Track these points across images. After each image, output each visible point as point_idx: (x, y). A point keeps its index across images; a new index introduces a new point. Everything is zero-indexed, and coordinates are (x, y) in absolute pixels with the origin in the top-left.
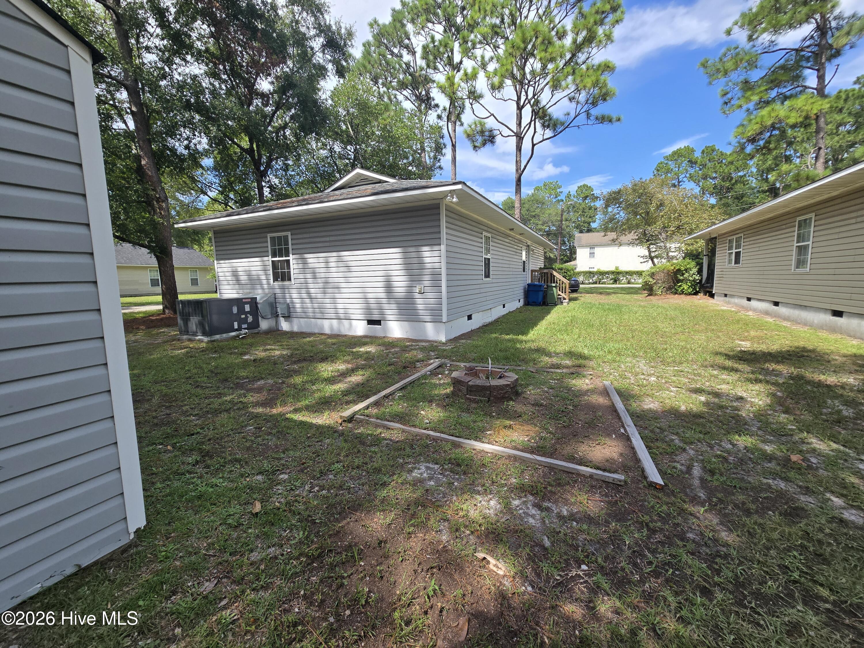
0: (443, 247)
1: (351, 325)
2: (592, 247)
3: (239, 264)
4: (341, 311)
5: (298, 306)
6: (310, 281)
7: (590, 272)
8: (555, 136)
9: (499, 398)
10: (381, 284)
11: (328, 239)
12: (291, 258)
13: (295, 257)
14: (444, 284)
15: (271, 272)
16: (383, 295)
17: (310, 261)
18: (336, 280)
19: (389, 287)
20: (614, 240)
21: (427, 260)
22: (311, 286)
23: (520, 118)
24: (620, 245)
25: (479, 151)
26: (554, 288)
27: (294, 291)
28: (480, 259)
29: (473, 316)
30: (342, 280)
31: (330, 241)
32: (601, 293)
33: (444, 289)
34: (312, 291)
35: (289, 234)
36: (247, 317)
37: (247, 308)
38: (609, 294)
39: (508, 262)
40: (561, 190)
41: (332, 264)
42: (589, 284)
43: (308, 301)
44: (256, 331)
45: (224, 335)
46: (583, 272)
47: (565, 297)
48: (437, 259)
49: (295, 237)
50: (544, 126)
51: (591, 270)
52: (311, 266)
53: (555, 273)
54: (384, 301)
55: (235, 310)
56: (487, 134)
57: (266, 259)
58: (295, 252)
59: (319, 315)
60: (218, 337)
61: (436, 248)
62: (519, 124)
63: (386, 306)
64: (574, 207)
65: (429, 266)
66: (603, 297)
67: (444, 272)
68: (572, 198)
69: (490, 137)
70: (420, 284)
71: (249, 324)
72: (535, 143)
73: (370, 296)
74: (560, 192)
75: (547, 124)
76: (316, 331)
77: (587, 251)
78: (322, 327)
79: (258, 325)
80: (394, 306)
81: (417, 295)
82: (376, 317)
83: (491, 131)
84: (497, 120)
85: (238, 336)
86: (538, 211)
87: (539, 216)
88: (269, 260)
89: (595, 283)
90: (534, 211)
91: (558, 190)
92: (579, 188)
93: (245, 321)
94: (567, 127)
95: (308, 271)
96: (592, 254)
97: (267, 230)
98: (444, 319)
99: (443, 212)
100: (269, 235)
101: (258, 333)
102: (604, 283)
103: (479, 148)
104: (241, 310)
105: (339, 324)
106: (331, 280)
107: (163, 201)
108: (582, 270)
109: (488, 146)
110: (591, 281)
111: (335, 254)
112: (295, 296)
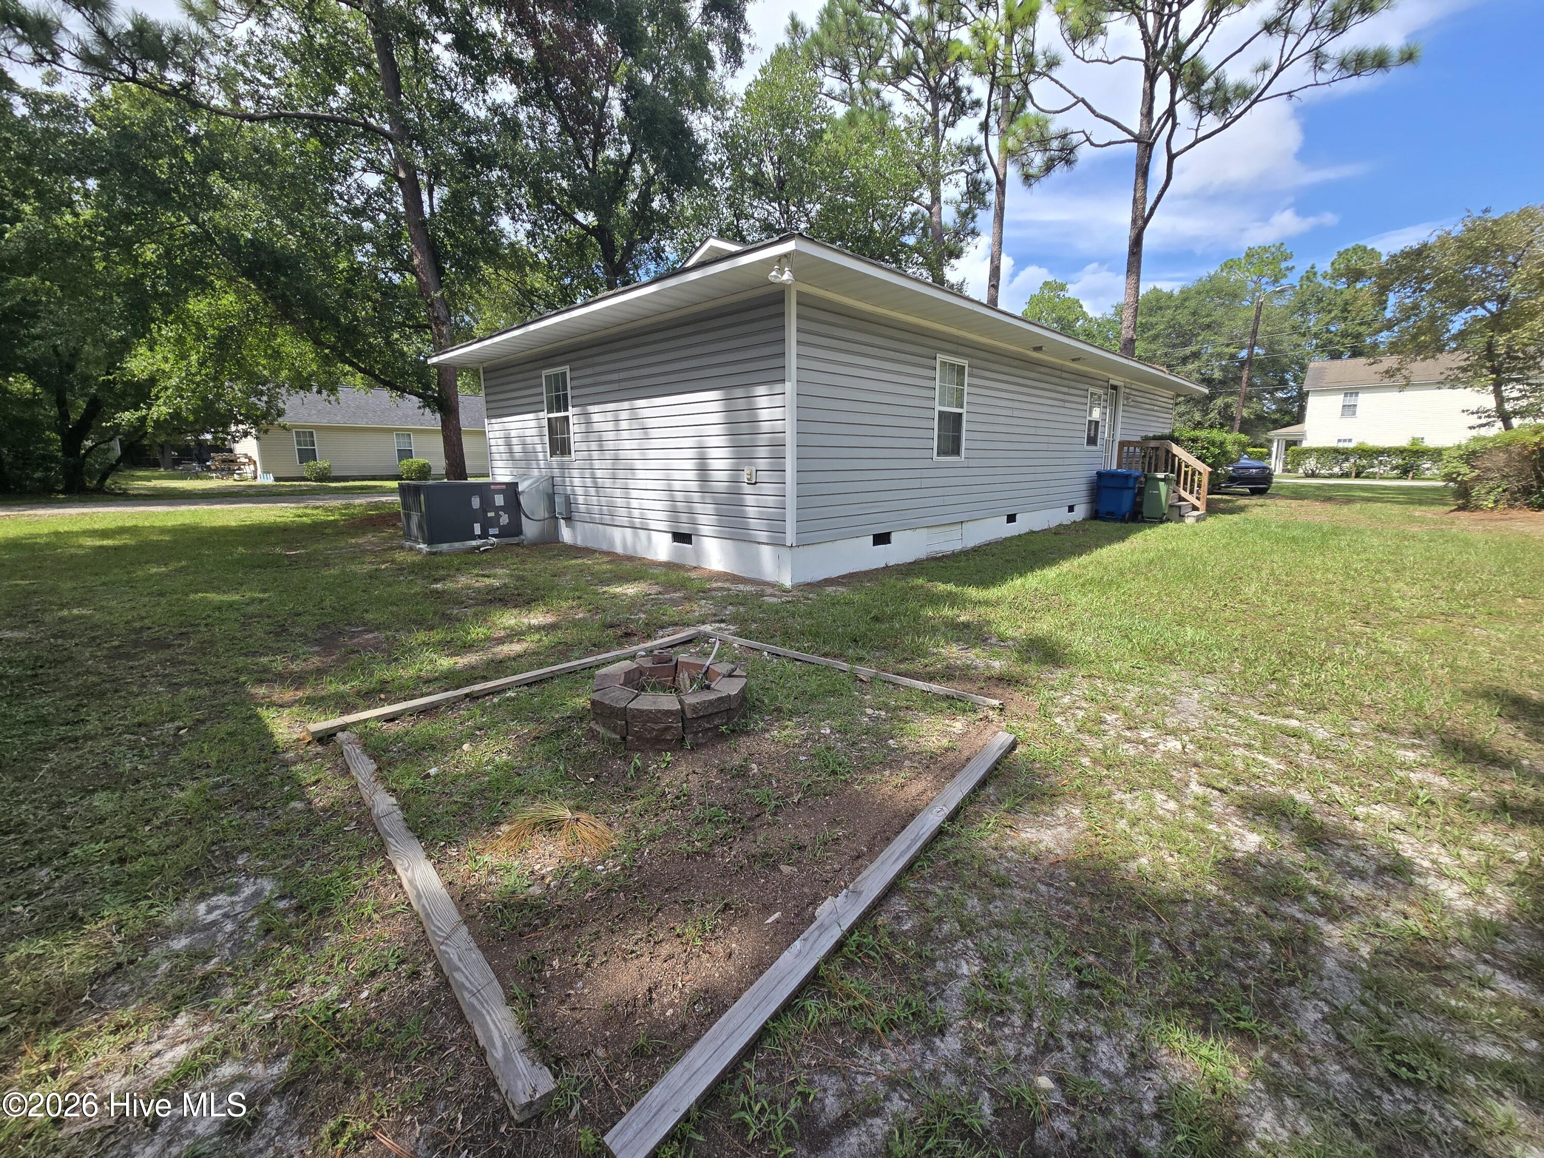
0: (789, 387)
1: (649, 539)
2: (1351, 392)
3: (513, 426)
4: (636, 513)
5: (581, 500)
6: (595, 455)
7: (1336, 451)
8: (1225, 126)
9: (648, 740)
10: (690, 464)
11: (615, 376)
12: (571, 411)
13: (576, 410)
14: (790, 465)
15: (547, 439)
16: (694, 486)
17: (595, 418)
18: (629, 454)
19: (703, 470)
20: (1390, 373)
21: (764, 414)
22: (597, 464)
23: (1149, 98)
24: (1408, 384)
25: (1036, 186)
26: (1162, 484)
27: (575, 473)
28: (928, 413)
29: (894, 537)
30: (636, 455)
31: (619, 381)
32: (1329, 499)
33: (790, 475)
34: (599, 473)
35: (566, 368)
36: (498, 517)
37: (499, 500)
38: (1349, 501)
39: (1033, 423)
40: (1290, 264)
41: (624, 425)
42: (1331, 476)
43: (592, 491)
44: (514, 540)
45: (457, 545)
46: (1317, 450)
47: (1197, 503)
48: (778, 413)
49: (576, 374)
50: (1200, 109)
51: (1341, 445)
52: (596, 427)
53: (1176, 449)
54: (696, 497)
55: (476, 502)
56: (1055, 144)
57: (541, 415)
58: (577, 401)
59: (607, 519)
60: (445, 547)
61: (778, 388)
62: (1148, 113)
63: (699, 508)
64: (1320, 300)
65: (765, 427)
66: (1330, 507)
67: (790, 439)
68: (1319, 279)
69: (1061, 150)
70: (750, 464)
71: (502, 528)
72: (1174, 151)
73: (677, 485)
74: (1287, 269)
75: (1206, 101)
76: (605, 547)
77: (1338, 400)
78: (611, 542)
79: (519, 531)
80: (710, 508)
81: (747, 489)
82: (684, 529)
83: (1064, 136)
84: (1093, 112)
85: (478, 548)
86: (1218, 314)
87: (1220, 325)
88: (544, 415)
89: (1346, 475)
90: (1208, 316)
91: (1283, 265)
92: (1340, 254)
93: (494, 522)
94: (1255, 101)
95: (593, 436)
96: (1349, 410)
97: (541, 363)
98: (790, 539)
99: (792, 309)
100: (545, 373)
101: (518, 545)
102: (1372, 476)
103: (1037, 178)
104: (487, 504)
105: (636, 536)
106: (622, 454)
107: (443, 323)
108: (1315, 445)
109: (1060, 170)
110: (1336, 470)
111: (626, 405)
112: (577, 482)
